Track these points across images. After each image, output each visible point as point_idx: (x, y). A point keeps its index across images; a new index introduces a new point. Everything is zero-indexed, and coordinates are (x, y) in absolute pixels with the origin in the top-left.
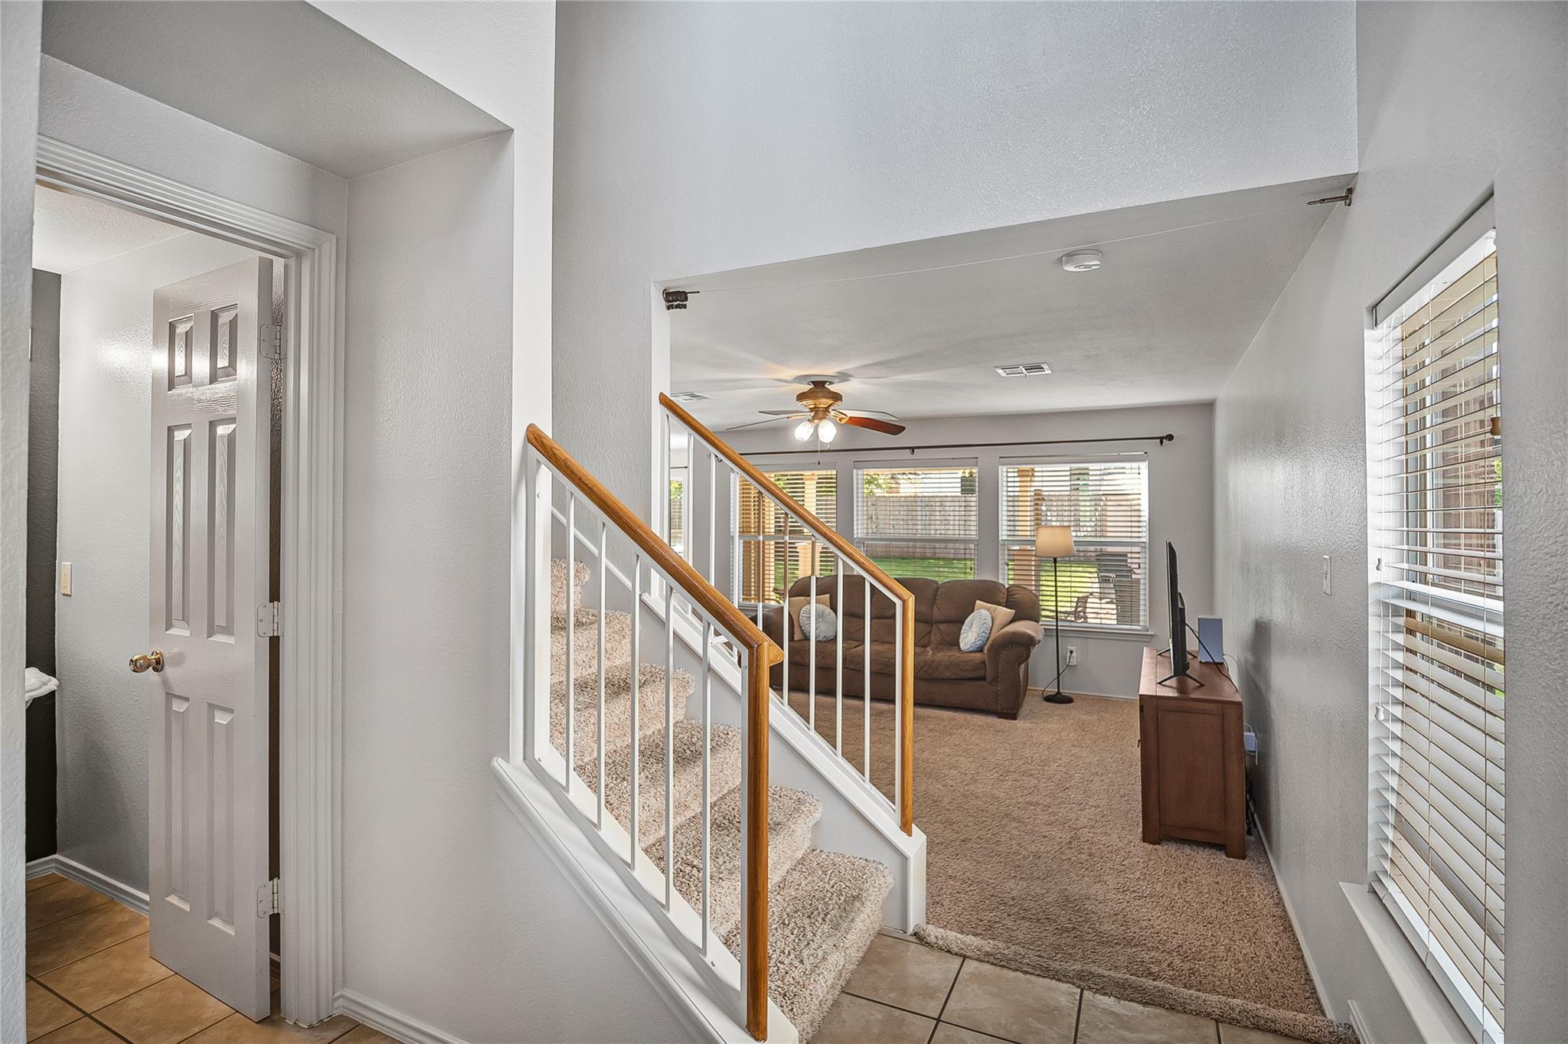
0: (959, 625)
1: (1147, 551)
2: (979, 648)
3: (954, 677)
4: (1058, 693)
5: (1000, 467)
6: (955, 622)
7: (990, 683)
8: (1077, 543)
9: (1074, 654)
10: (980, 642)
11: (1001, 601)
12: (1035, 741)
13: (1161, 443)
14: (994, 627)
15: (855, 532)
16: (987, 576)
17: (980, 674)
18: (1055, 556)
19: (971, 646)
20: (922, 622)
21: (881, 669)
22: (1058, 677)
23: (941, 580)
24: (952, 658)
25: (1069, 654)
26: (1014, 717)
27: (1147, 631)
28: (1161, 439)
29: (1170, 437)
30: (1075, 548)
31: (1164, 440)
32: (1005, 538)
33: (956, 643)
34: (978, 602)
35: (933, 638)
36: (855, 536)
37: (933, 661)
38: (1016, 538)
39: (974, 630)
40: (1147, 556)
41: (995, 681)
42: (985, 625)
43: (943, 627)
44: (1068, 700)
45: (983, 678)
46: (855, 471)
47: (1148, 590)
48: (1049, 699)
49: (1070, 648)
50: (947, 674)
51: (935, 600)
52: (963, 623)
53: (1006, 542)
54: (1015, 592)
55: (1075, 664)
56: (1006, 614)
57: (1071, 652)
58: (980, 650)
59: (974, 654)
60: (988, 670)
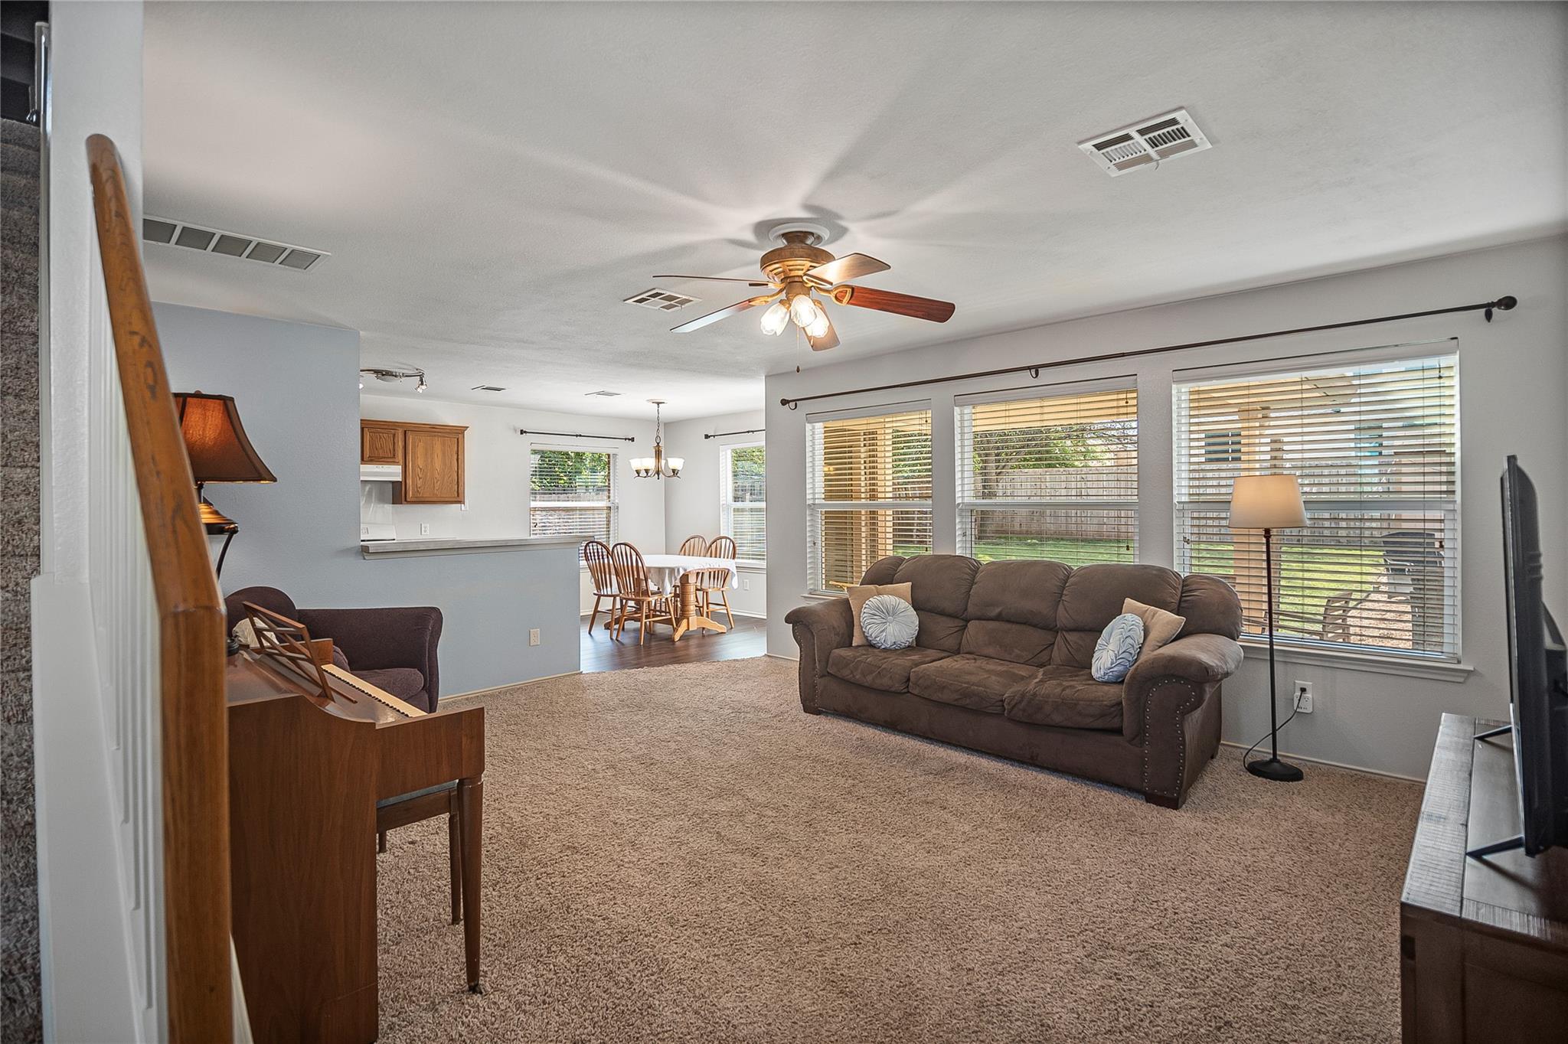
0: (1098, 634)
1: (1458, 517)
2: (1119, 677)
3: (1070, 724)
4: (1274, 759)
5: (1174, 386)
6: (1091, 630)
7: (1129, 742)
8: (1310, 506)
9: (1309, 695)
10: (1121, 668)
11: (1169, 599)
12: (1198, 865)
13: (1489, 316)
14: (1146, 644)
15: (958, 495)
16: (1156, 561)
17: (1115, 723)
18: (1267, 527)
19: (1105, 674)
20: (1041, 628)
21: (956, 700)
22: (1274, 734)
23: (1075, 566)
24: (1068, 691)
25: (1298, 693)
26: (1174, 804)
27: (1459, 662)
28: (1488, 309)
29: (1509, 303)
30: (1307, 515)
31: (1495, 310)
32: (1185, 499)
33: (1085, 665)
34: (1128, 601)
35: (1055, 653)
36: (959, 501)
37: (1035, 695)
38: (1202, 498)
39: (1110, 647)
40: (1459, 527)
41: (1139, 736)
42: (1129, 640)
43: (1072, 637)
44: (1293, 775)
45: (1118, 731)
46: (957, 410)
47: (1459, 588)
48: (1257, 769)
49: (1300, 683)
50: (1057, 718)
51: (1062, 594)
52: (1098, 631)
53: (1186, 506)
54: (1194, 587)
55: (1309, 710)
56: (1168, 623)
57: (1303, 690)
58: (1119, 681)
59: (1106, 688)
60: (1125, 719)
